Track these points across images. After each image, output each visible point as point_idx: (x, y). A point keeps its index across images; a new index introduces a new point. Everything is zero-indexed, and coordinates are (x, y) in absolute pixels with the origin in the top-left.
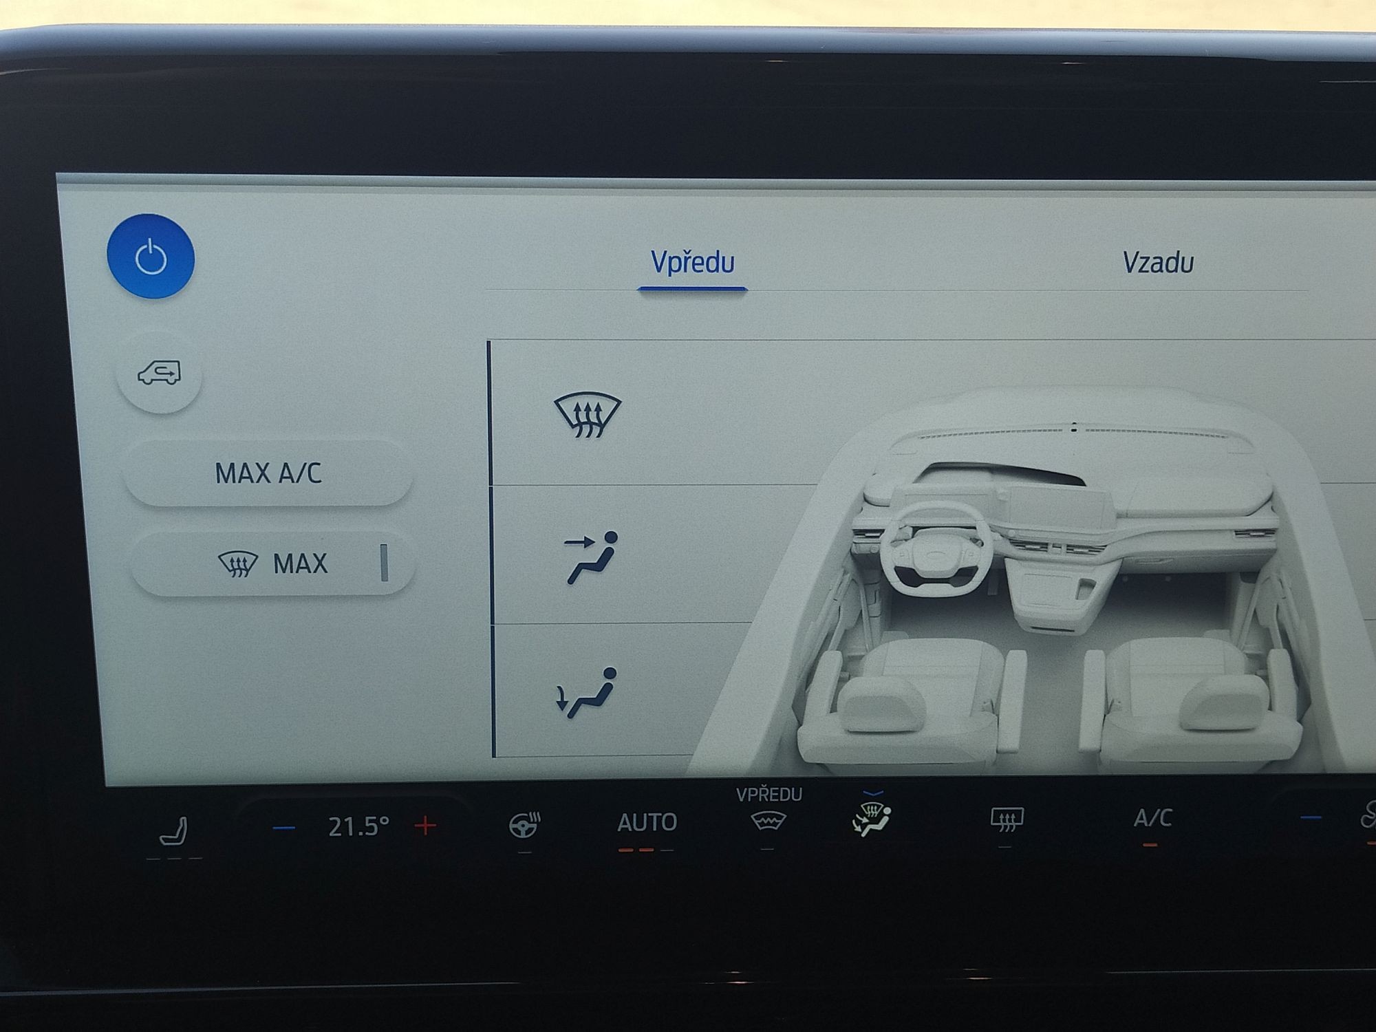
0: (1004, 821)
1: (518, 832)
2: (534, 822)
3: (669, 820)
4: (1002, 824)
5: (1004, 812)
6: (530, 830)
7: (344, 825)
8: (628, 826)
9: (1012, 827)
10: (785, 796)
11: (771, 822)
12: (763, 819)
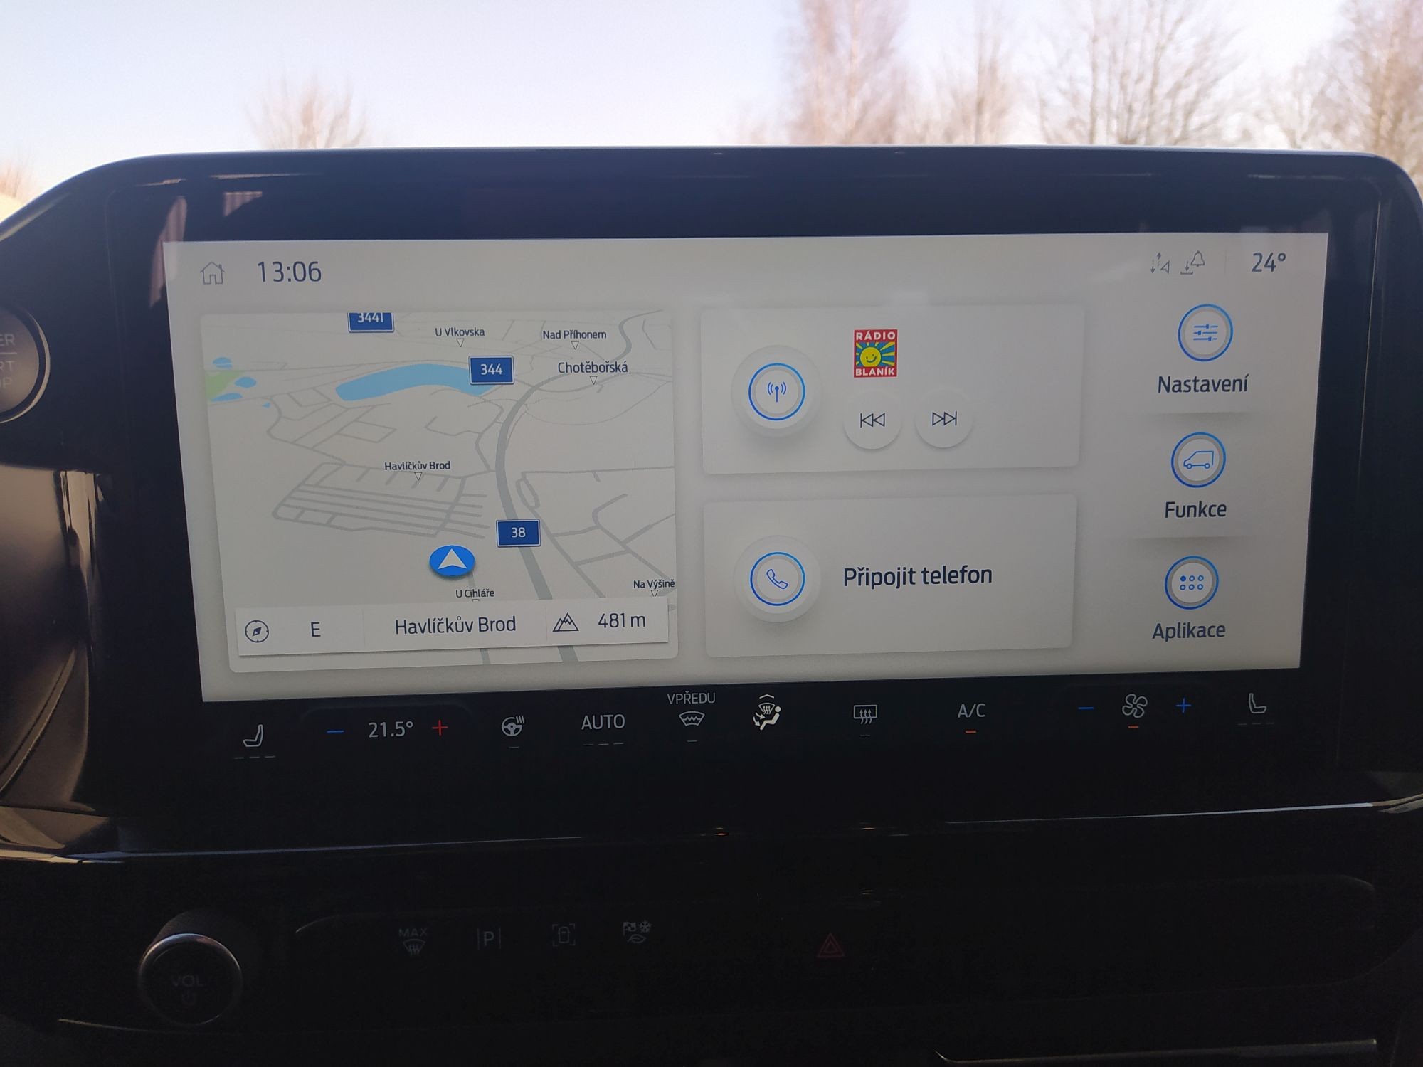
0: (863, 715)
1: (509, 732)
2: (519, 724)
3: (619, 720)
4: (862, 717)
5: (863, 709)
6: (517, 730)
7: (380, 728)
8: (589, 725)
9: (869, 720)
10: (703, 700)
11: (694, 720)
12: (687, 718)
